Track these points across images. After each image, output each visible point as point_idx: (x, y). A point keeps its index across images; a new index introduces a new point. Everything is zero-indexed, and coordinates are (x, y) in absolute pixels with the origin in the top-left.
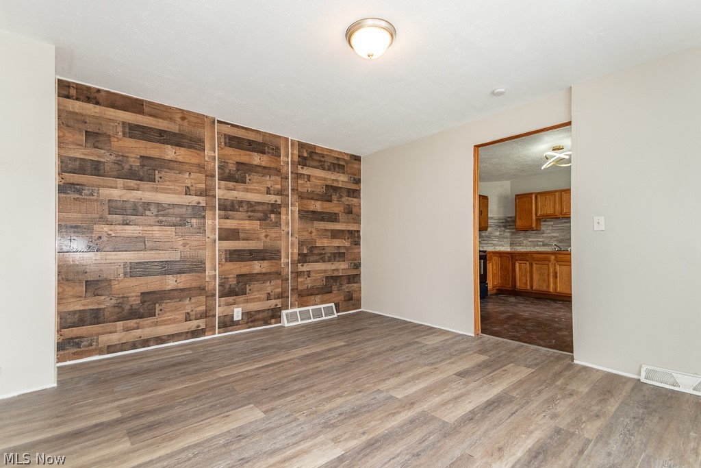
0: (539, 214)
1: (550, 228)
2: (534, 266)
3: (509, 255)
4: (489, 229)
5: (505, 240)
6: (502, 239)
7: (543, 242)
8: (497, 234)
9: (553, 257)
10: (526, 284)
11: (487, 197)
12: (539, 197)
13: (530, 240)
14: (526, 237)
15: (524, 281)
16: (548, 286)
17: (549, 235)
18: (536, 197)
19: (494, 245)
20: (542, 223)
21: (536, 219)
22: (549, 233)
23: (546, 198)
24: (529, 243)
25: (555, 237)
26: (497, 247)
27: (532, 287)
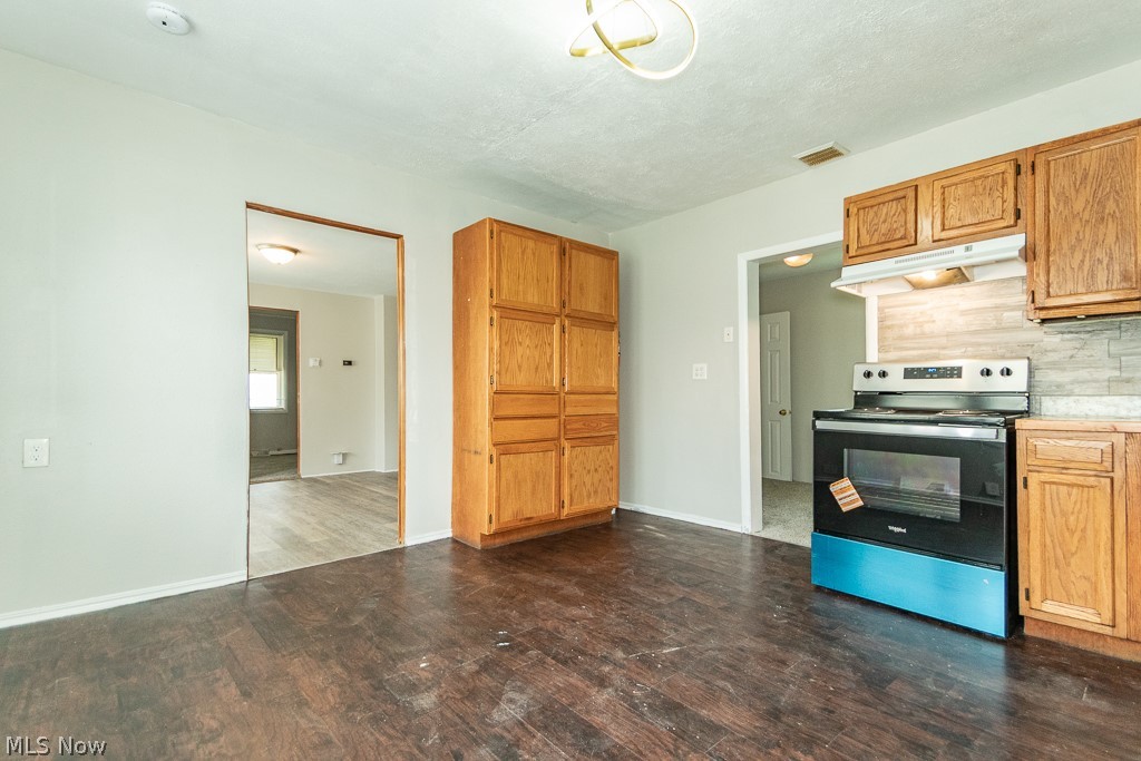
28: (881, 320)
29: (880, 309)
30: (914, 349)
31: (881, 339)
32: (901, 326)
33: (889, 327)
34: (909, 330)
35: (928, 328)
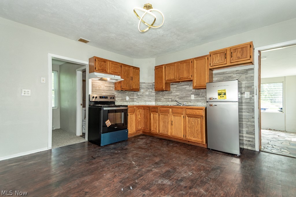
0: (166, 79)
1: (175, 89)
2: (161, 116)
3: (148, 108)
4: (142, 91)
5: (152, 98)
6: (150, 97)
7: (171, 98)
8: (147, 93)
9: (171, 110)
10: (156, 129)
11: (139, 68)
12: (166, 67)
13: (165, 97)
14: (163, 95)
15: (155, 127)
16: (167, 131)
17: (174, 94)
18: (165, 68)
19: (145, 101)
20: (171, 86)
21: (166, 83)
22: (175, 93)
23: (170, 68)
24: (164, 100)
25: (177, 95)
26: (147, 102)
27: (159, 131)
28: (92, 85)
29: (92, 83)
30: (98, 92)
31: (92, 89)
32: (96, 87)
33: (94, 87)
34: (97, 88)
35: (100, 88)
